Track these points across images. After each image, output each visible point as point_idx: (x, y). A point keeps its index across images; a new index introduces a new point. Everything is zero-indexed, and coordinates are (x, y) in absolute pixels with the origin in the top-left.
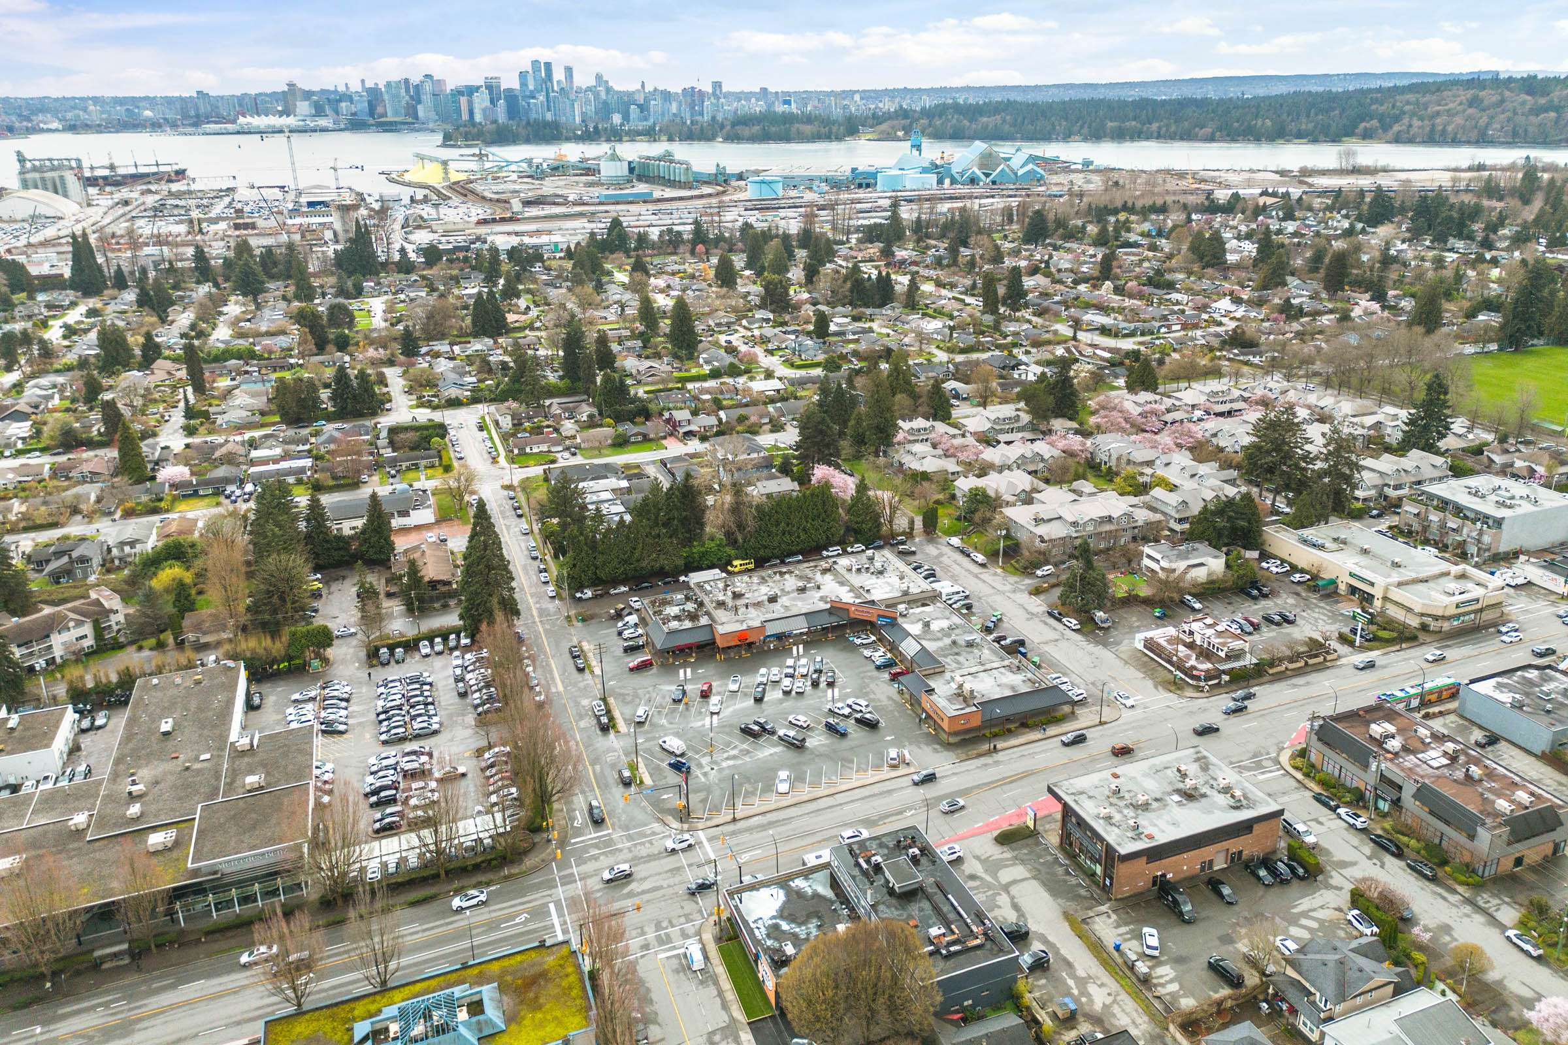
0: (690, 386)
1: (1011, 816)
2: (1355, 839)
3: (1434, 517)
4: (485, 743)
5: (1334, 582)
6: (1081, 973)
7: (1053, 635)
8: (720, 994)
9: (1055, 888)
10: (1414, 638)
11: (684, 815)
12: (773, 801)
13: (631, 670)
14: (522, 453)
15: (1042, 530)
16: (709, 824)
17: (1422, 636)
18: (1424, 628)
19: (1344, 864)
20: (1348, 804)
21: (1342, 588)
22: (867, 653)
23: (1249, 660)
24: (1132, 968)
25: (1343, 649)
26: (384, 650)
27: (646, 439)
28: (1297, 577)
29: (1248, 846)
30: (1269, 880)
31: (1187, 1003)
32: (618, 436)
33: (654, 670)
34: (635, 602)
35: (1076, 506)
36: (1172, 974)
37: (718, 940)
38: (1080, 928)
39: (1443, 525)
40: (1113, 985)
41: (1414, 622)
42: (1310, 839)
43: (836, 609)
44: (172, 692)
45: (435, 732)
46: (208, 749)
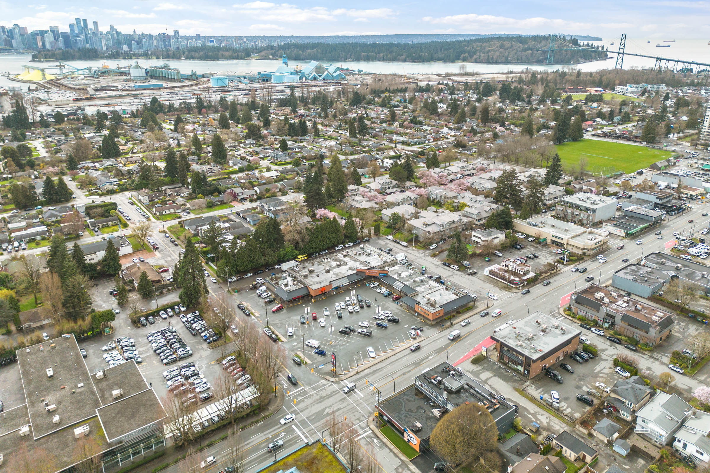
0: (233, 176)
1: (472, 352)
2: (602, 340)
3: (569, 211)
4: (221, 356)
5: (545, 240)
6: (532, 411)
7: (450, 273)
8: (391, 450)
9: (506, 379)
10: (582, 259)
11: (334, 374)
12: (370, 362)
13: (274, 312)
14: (161, 214)
15: (428, 229)
16: (347, 376)
17: (585, 258)
18: (584, 254)
19: (603, 350)
20: (593, 326)
21: (549, 242)
22: (378, 290)
23: (532, 275)
24: (551, 405)
25: (561, 266)
26: (142, 319)
27: (222, 203)
28: (530, 239)
29: (569, 349)
30: (581, 361)
31: (577, 415)
32: (210, 202)
33: (285, 311)
34: (260, 280)
35: (439, 218)
36: (566, 405)
37: (378, 427)
38: (523, 393)
39: (573, 213)
40: (546, 414)
41: (579, 252)
42: (588, 342)
43: (359, 273)
44: (41, 354)
45: (191, 355)
46: (80, 381)
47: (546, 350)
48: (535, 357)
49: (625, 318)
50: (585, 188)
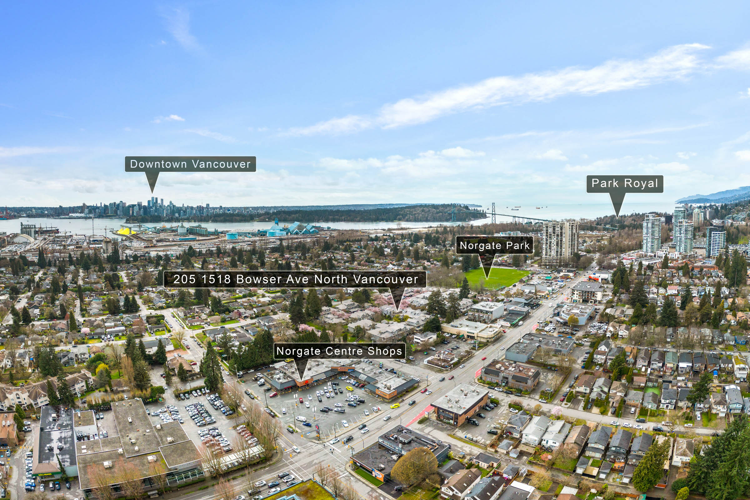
0: (239, 301)
1: (418, 416)
2: (502, 394)
3: (477, 314)
4: (235, 424)
5: (463, 335)
6: (460, 446)
8: (363, 483)
9: (442, 430)
10: (487, 345)
11: (319, 439)
12: (345, 430)
13: (271, 397)
14: (192, 326)
16: (328, 440)
17: (489, 344)
18: (488, 341)
19: (502, 400)
20: (496, 387)
21: (466, 336)
22: (348, 381)
23: (456, 360)
24: (472, 440)
25: (474, 351)
26: (182, 395)
27: (231, 319)
28: (454, 336)
29: (482, 404)
30: (489, 409)
31: (488, 442)
32: (223, 319)
33: (279, 396)
34: (259, 374)
36: (481, 438)
37: (353, 470)
38: (454, 436)
39: (479, 316)
40: (469, 446)
41: (485, 341)
42: (493, 397)
43: (333, 369)
44: (124, 408)
45: (215, 422)
46: (147, 428)
47: (468, 407)
48: (460, 413)
49: (514, 377)
50: (484, 298)
